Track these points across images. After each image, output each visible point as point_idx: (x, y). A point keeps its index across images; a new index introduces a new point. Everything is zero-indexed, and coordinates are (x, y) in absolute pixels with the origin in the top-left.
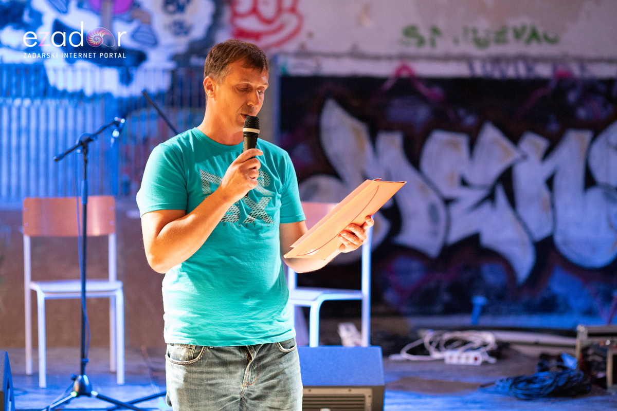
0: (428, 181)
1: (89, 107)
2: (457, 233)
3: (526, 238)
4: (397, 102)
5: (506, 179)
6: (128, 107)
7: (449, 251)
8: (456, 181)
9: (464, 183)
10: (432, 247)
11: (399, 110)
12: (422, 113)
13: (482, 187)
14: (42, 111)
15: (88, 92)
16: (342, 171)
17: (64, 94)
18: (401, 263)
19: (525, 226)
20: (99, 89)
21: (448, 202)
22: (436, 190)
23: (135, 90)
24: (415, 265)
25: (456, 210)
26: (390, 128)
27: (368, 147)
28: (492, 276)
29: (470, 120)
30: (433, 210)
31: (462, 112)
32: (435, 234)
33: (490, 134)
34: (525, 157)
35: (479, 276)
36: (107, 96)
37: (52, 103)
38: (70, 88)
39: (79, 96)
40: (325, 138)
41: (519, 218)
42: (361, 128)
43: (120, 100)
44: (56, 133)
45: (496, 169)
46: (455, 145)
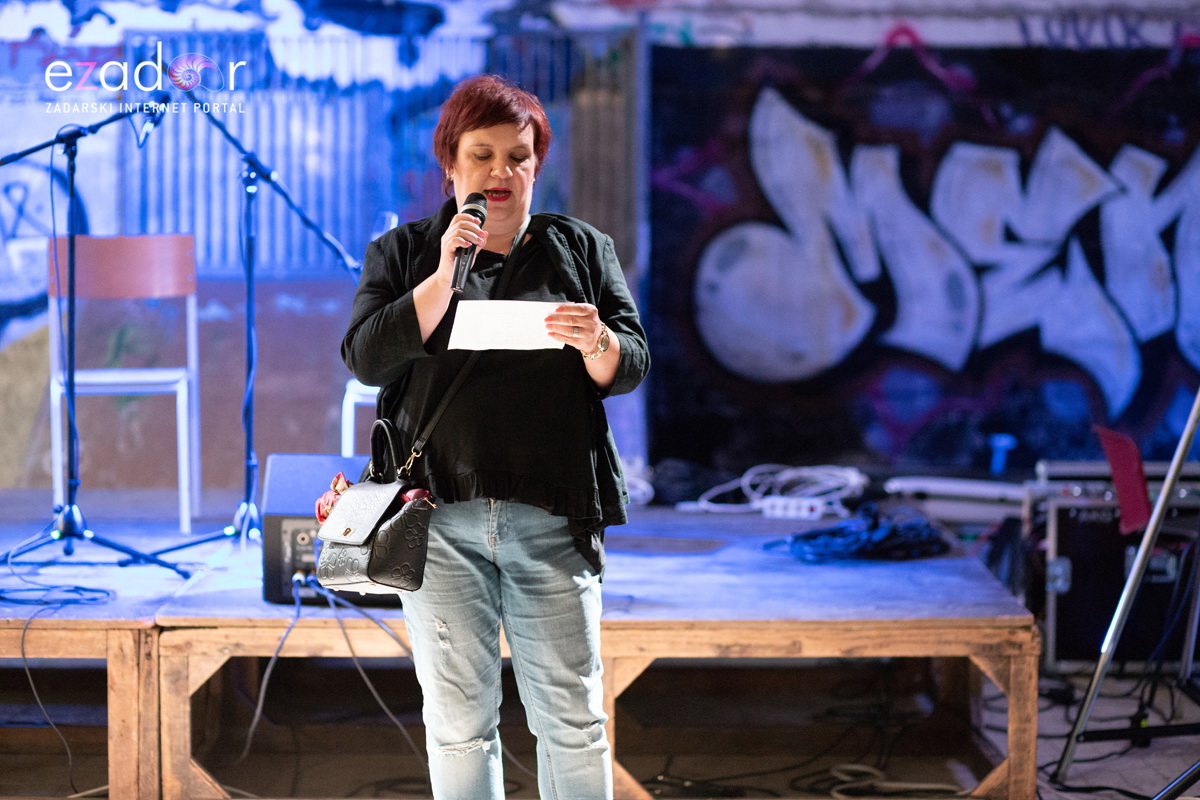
0: (943, 233)
1: (344, 105)
2: (997, 327)
3: (1125, 336)
4: (887, 92)
5: (1088, 230)
6: (412, 106)
7: (982, 358)
8: (997, 232)
9: (1010, 236)
10: (953, 351)
11: (891, 106)
12: (934, 112)
13: (1046, 244)
14: (264, 112)
15: (343, 80)
16: (788, 216)
17: (302, 82)
18: (896, 380)
19: (1122, 314)
20: (363, 75)
21: (981, 270)
22: (960, 250)
23: (424, 74)
24: (920, 382)
25: (995, 285)
26: (875, 140)
27: (835, 171)
28: (1062, 403)
29: (1021, 124)
30: (953, 286)
31: (1006, 110)
32: (957, 327)
33: (1059, 148)
34: (1123, 190)
35: (1040, 404)
36: (375, 85)
37: (280, 98)
38: (313, 73)
39: (327, 89)
40: (759, 156)
41: (1111, 300)
42: (824, 139)
43: (398, 94)
44: (288, 150)
45: (1069, 212)
46: (996, 169)
